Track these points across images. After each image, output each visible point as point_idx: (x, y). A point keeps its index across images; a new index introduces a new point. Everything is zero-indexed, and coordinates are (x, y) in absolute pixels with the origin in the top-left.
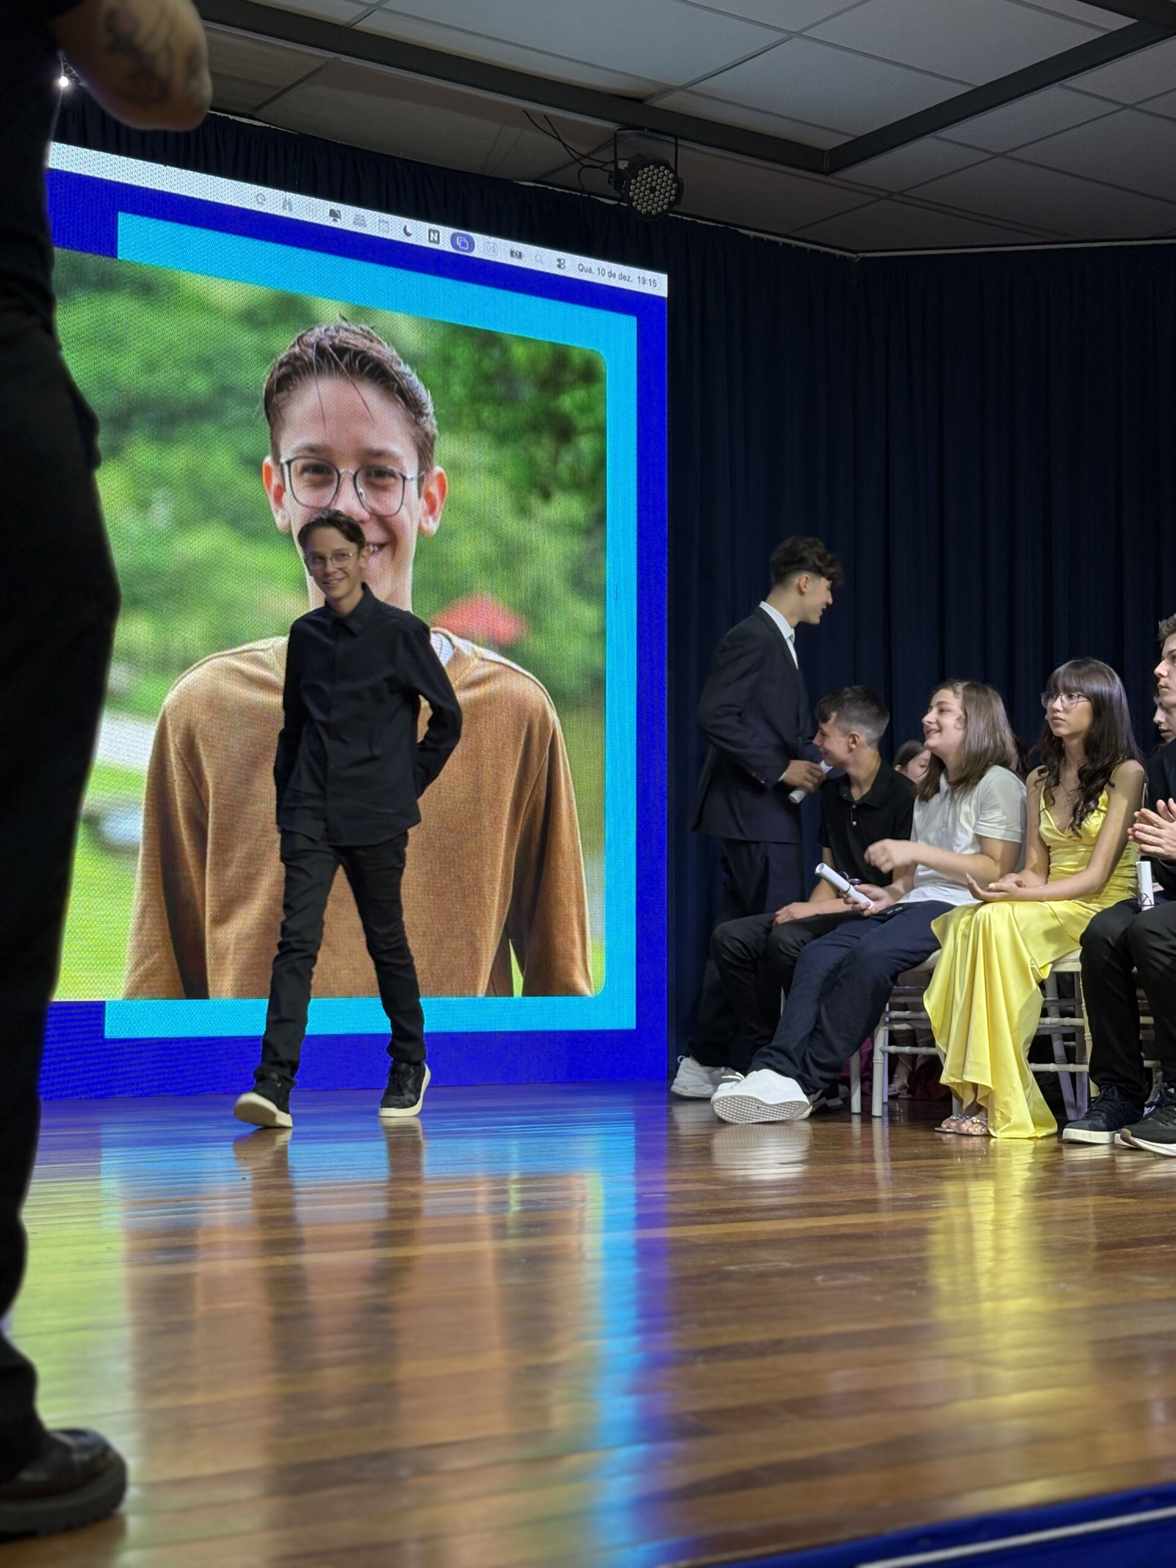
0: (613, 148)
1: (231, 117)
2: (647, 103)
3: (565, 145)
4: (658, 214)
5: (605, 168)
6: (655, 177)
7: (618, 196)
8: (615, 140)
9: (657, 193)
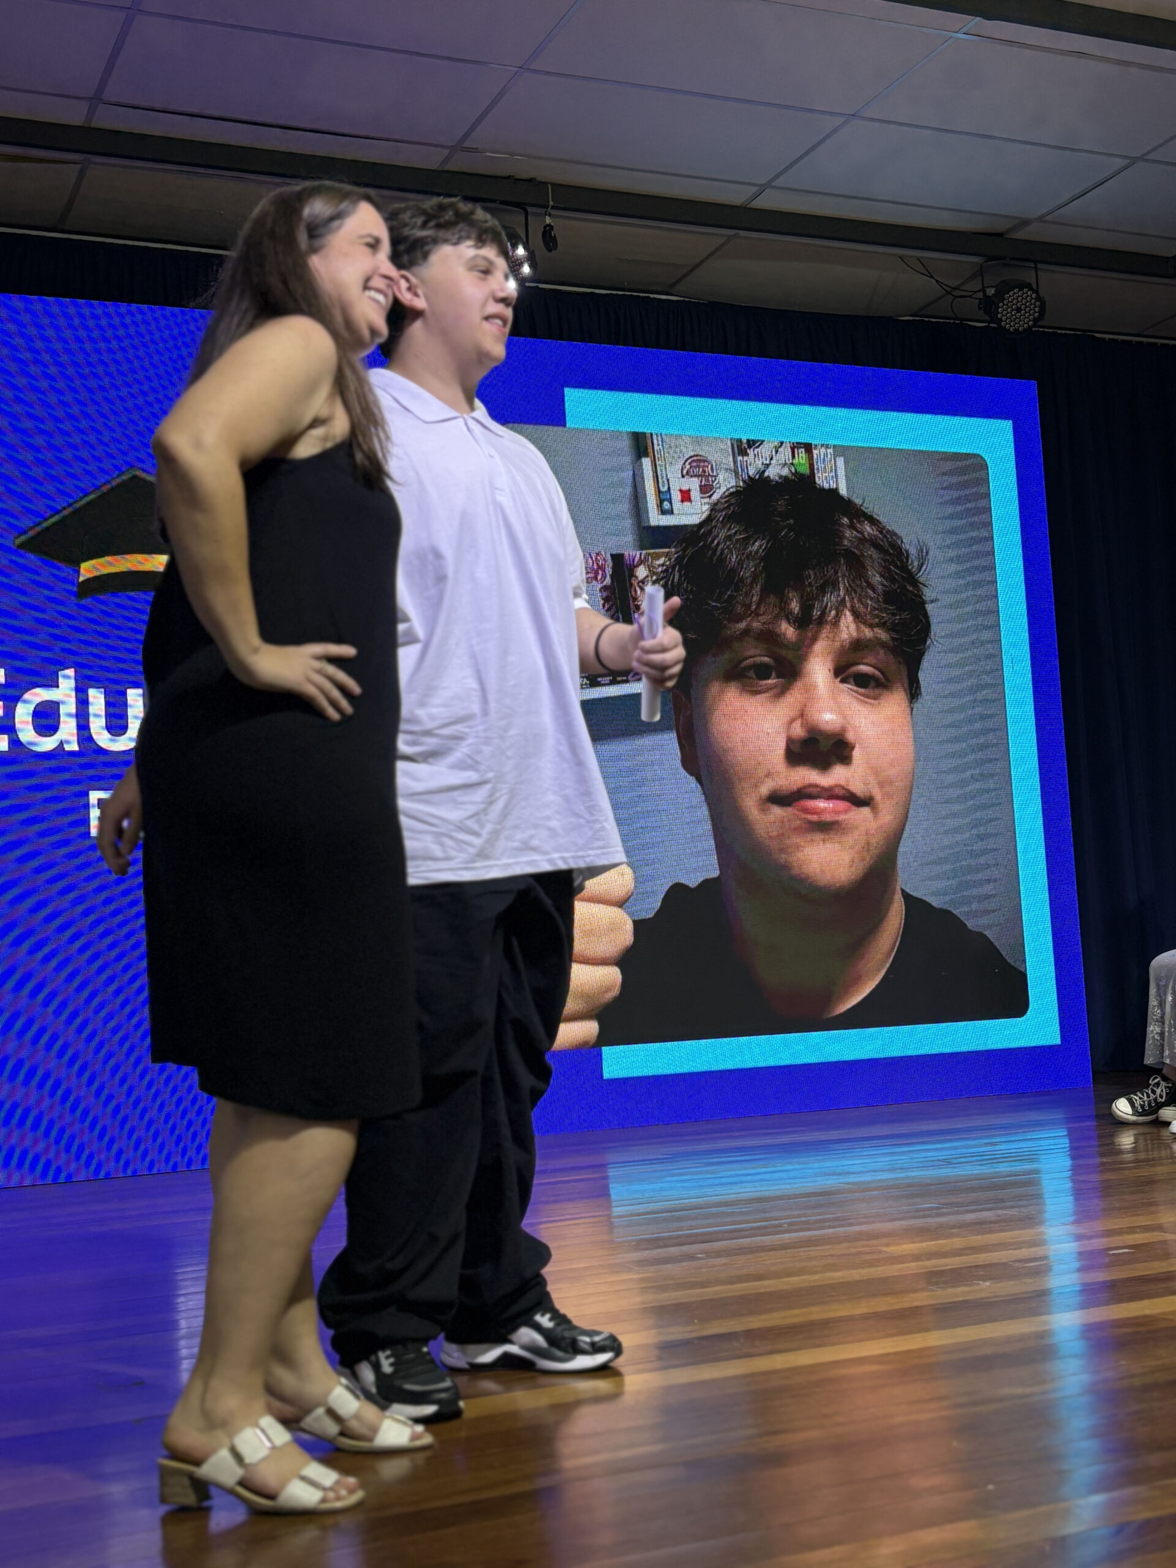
0: (980, 278)
1: (652, 296)
2: (1007, 236)
3: (937, 281)
4: (1025, 329)
5: (974, 296)
6: (1020, 299)
7: (988, 318)
8: (980, 272)
9: (1023, 312)
